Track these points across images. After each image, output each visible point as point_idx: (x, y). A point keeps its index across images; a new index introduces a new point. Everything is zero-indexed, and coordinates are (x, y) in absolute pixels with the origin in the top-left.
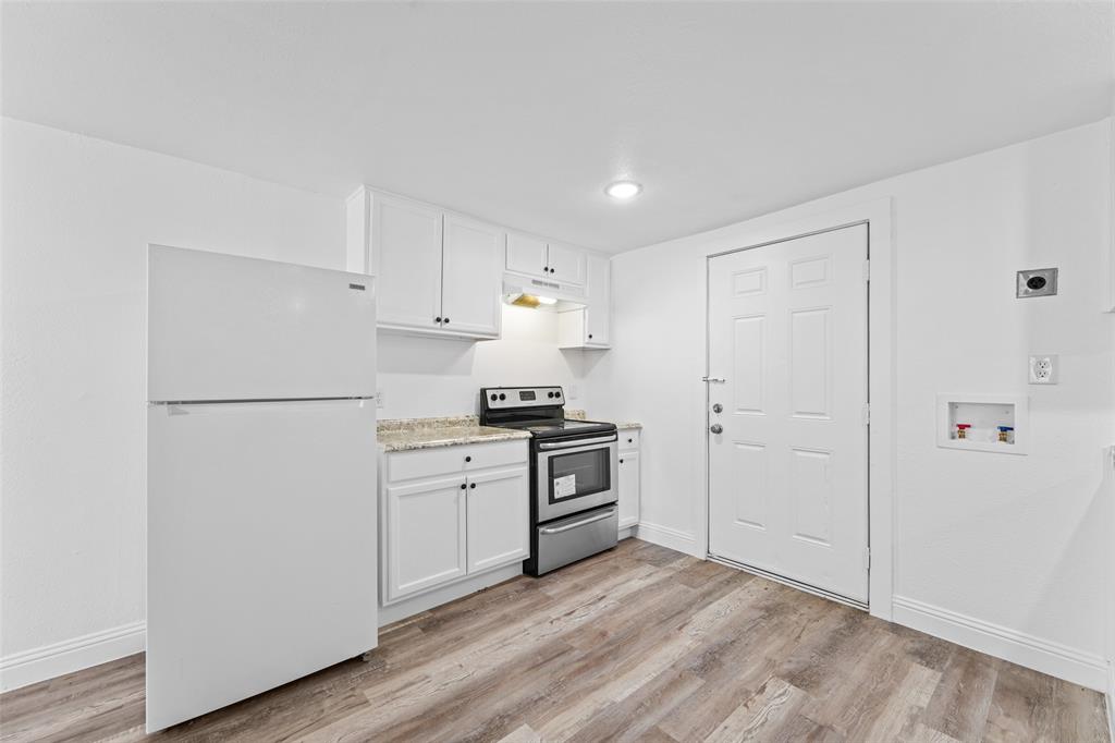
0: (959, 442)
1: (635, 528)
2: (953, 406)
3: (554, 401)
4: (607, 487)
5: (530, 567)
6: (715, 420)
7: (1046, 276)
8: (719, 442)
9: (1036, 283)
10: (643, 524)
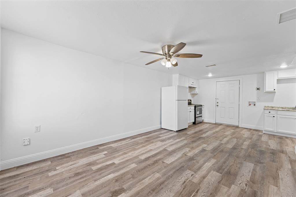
0: (250, 106)
1: (203, 120)
2: (249, 102)
3: (190, 102)
4: (201, 114)
5: (194, 123)
6: (217, 104)
7: (259, 88)
8: (218, 107)
9: (258, 89)
10: (204, 119)
